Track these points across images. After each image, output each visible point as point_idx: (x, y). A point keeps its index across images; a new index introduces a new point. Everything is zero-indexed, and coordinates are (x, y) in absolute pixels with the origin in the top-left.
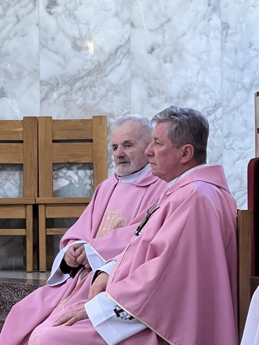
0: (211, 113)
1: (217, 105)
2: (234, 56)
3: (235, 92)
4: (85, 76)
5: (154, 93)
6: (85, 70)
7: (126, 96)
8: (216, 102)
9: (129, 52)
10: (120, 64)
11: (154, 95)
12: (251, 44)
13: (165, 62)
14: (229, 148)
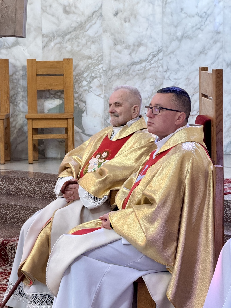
0: (156, 55)
1: (160, 50)
2: (171, 17)
3: (171, 42)
4: (72, 31)
5: (118, 43)
6: (72, 27)
7: (100, 45)
8: (159, 48)
9: (101, 15)
10: (95, 23)
11: (118, 44)
12: (182, 9)
13: (125, 22)
14: (167, 79)
